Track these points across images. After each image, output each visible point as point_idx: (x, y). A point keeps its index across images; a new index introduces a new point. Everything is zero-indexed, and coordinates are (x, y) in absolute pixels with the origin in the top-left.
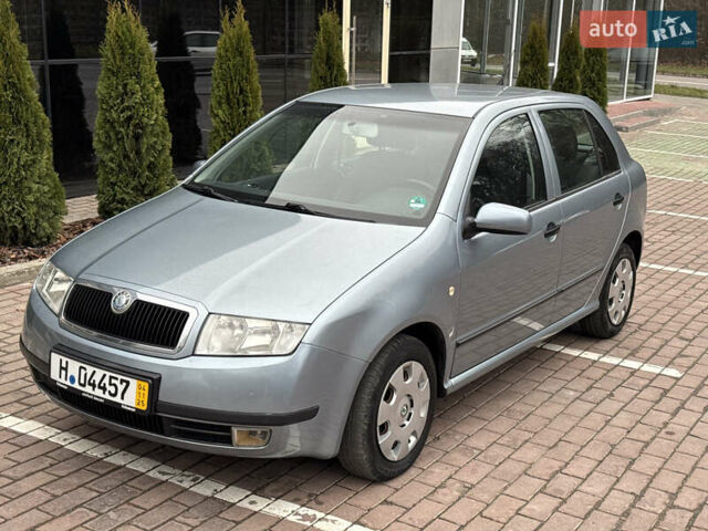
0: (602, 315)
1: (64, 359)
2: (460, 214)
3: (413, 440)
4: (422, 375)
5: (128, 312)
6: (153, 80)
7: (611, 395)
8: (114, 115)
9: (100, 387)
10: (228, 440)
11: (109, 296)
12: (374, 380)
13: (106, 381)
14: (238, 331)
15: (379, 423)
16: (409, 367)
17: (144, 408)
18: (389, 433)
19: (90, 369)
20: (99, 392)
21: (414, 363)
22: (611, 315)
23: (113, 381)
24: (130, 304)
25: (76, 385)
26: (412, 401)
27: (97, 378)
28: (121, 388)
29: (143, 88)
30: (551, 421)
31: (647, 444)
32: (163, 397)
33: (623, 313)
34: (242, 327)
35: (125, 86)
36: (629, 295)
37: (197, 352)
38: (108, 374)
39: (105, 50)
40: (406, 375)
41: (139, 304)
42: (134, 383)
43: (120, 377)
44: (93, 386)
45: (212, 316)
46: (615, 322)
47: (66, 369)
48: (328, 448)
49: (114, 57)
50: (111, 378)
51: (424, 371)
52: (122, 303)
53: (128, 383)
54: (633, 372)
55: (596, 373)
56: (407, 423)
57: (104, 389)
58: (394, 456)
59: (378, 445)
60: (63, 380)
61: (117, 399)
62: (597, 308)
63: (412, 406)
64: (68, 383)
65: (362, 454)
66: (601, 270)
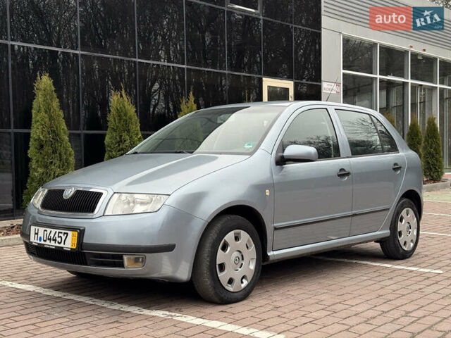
0: (394, 241)
1: (37, 228)
2: (274, 152)
3: (245, 283)
4: (249, 240)
5: (72, 197)
6: (137, 134)
7: (392, 278)
8: (114, 153)
9: (53, 240)
10: (122, 265)
11: (62, 191)
12: (213, 235)
13: (57, 235)
14: (131, 204)
15: (218, 262)
16: (239, 234)
17: (75, 247)
18: (226, 271)
19: (49, 230)
20: (53, 243)
21: (242, 232)
22: (402, 244)
23: (60, 235)
24: (72, 193)
25: (42, 242)
26: (242, 256)
27: (52, 235)
28: (64, 238)
29: (131, 137)
30: (345, 287)
31: (403, 295)
32: (86, 240)
33: (412, 245)
34: (134, 202)
35: (121, 136)
36: (415, 233)
37: (106, 214)
38: (58, 231)
39: (110, 118)
40: (237, 238)
41: (78, 192)
42: (70, 233)
43: (63, 231)
44: (50, 239)
45: (116, 194)
46: (405, 249)
47: (37, 234)
48: (183, 273)
49: (115, 121)
50: (59, 233)
51: (251, 239)
52: (68, 193)
53: (67, 234)
54: (411, 271)
55: (386, 271)
56: (240, 269)
57: (55, 240)
58: (230, 288)
59: (218, 277)
60: (36, 241)
61: (62, 245)
62: (389, 235)
63: (243, 259)
64: (38, 242)
65: (207, 281)
66: (389, 209)
